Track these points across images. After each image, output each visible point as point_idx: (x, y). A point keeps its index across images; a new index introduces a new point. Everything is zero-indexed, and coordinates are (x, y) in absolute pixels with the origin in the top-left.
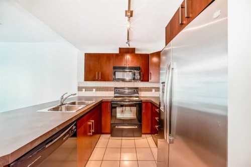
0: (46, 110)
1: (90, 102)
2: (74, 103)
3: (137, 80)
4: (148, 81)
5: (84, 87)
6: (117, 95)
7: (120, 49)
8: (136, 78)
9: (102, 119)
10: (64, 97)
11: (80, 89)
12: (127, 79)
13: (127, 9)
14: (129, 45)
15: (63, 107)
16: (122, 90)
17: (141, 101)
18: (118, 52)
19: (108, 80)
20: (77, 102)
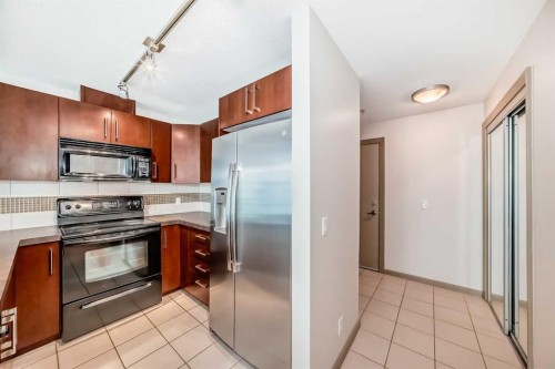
3: (144, 178)
4: (170, 181)
7: (85, 91)
8: (140, 174)
13: (155, 37)
14: (127, 94)
17: (159, 225)
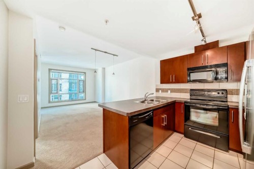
0: (138, 102)
1: (163, 101)
2: (153, 100)
5: (160, 89)
6: (194, 97)
7: (196, 48)
8: (220, 78)
9: (176, 117)
10: (147, 95)
11: (157, 90)
12: (210, 79)
14: (205, 42)
15: (146, 102)
16: (203, 93)
17: (228, 106)
18: (193, 51)
19: (183, 82)
20: (155, 100)
